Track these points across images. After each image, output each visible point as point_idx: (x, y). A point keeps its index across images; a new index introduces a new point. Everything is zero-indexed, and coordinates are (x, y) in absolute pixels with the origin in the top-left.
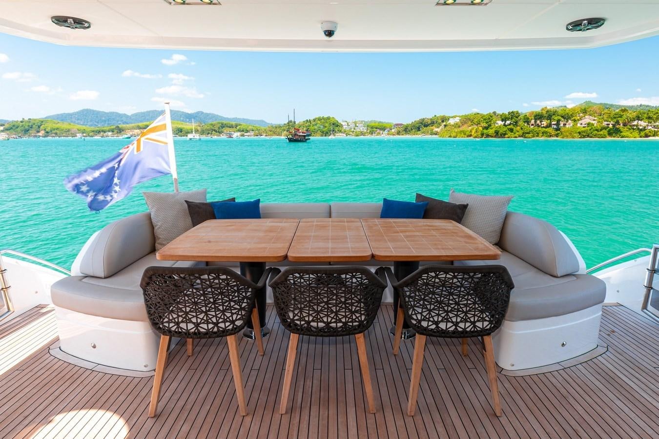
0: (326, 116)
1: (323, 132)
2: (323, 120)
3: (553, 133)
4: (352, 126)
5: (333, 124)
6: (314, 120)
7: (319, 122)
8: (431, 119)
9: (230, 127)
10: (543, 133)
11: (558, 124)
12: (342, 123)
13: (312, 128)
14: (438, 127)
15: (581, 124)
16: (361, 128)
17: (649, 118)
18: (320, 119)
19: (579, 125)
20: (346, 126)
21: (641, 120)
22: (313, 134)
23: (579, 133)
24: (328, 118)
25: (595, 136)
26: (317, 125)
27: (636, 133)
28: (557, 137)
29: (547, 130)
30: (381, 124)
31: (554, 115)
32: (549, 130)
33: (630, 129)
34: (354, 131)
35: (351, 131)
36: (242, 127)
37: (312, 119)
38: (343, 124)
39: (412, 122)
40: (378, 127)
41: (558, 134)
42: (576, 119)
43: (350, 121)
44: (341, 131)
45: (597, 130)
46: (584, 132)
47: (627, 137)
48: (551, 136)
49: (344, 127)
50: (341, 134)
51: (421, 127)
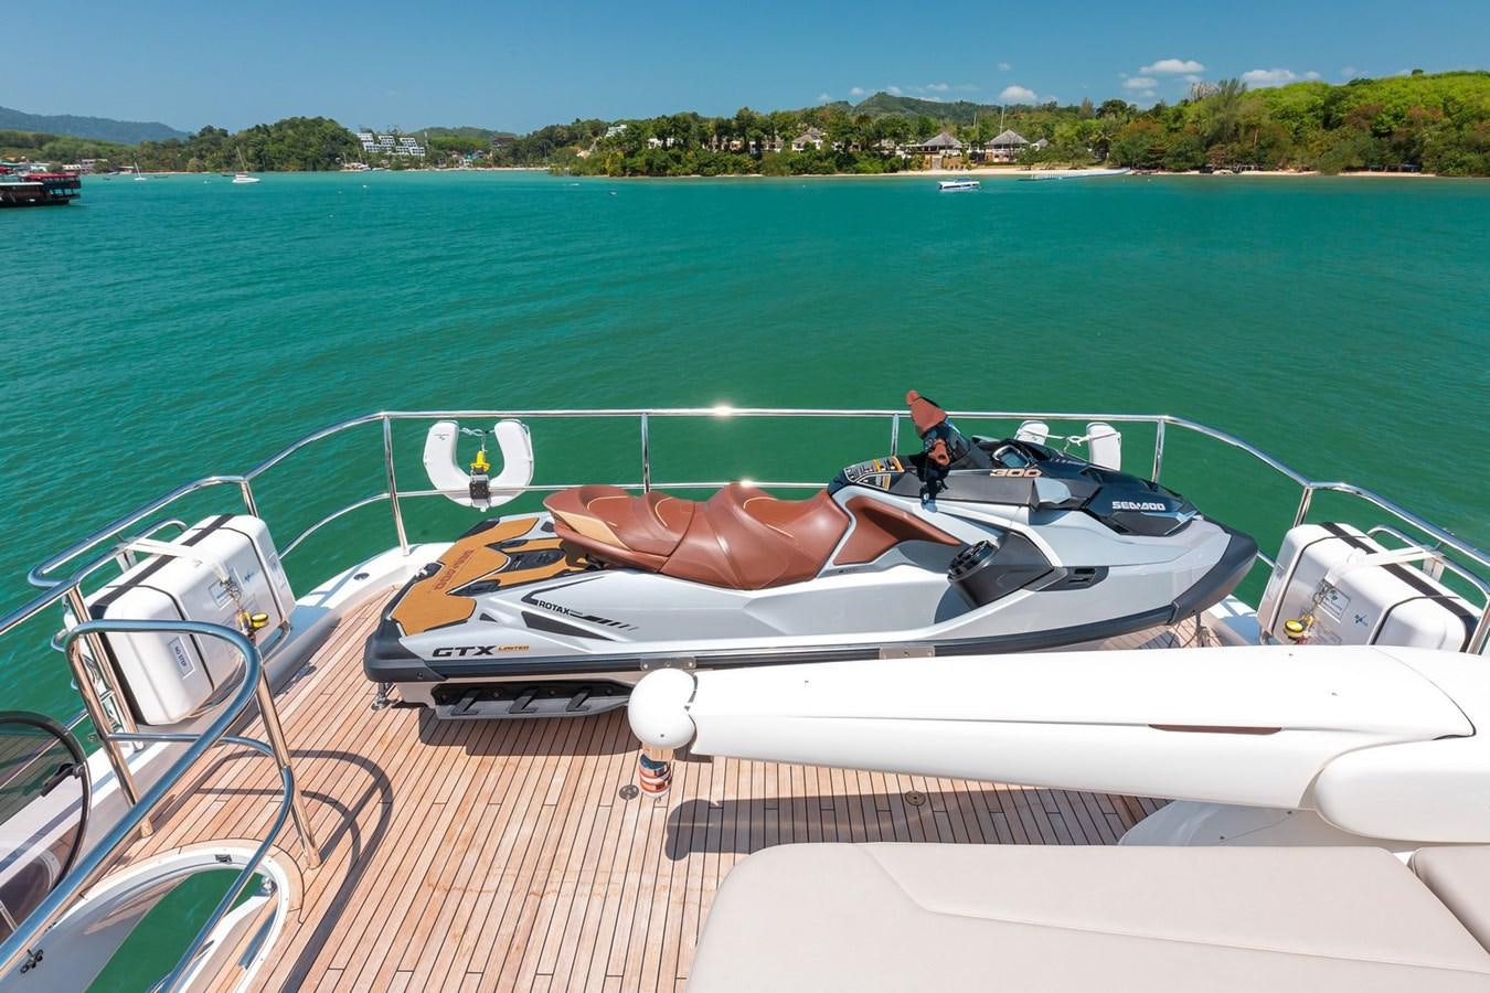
0: (310, 117)
1: (305, 160)
2: (301, 128)
3: (751, 164)
4: (388, 142)
5: (334, 138)
6: (279, 126)
7: (290, 132)
8: (569, 128)
9: (19, 147)
10: (734, 165)
11: (759, 146)
12: (360, 135)
13: (272, 148)
14: (587, 148)
15: (799, 146)
16: (412, 149)
17: (895, 135)
18: (293, 124)
19: (794, 148)
20: (372, 144)
21: (885, 137)
22: (277, 165)
23: (792, 165)
24: (319, 122)
25: (817, 170)
26: (287, 141)
27: (877, 164)
28: (758, 173)
29: (739, 157)
30: (461, 138)
31: (749, 125)
32: (745, 159)
33: (869, 156)
34: (391, 156)
35: (385, 157)
36: (58, 145)
37: (271, 123)
38: (363, 137)
39: (529, 135)
40: (455, 146)
41: (759, 166)
42: (787, 136)
43: (381, 128)
44: (357, 156)
45: (820, 159)
46: (798, 161)
47: (864, 172)
48: (748, 171)
49: (365, 144)
50: (356, 164)
51: (549, 147)
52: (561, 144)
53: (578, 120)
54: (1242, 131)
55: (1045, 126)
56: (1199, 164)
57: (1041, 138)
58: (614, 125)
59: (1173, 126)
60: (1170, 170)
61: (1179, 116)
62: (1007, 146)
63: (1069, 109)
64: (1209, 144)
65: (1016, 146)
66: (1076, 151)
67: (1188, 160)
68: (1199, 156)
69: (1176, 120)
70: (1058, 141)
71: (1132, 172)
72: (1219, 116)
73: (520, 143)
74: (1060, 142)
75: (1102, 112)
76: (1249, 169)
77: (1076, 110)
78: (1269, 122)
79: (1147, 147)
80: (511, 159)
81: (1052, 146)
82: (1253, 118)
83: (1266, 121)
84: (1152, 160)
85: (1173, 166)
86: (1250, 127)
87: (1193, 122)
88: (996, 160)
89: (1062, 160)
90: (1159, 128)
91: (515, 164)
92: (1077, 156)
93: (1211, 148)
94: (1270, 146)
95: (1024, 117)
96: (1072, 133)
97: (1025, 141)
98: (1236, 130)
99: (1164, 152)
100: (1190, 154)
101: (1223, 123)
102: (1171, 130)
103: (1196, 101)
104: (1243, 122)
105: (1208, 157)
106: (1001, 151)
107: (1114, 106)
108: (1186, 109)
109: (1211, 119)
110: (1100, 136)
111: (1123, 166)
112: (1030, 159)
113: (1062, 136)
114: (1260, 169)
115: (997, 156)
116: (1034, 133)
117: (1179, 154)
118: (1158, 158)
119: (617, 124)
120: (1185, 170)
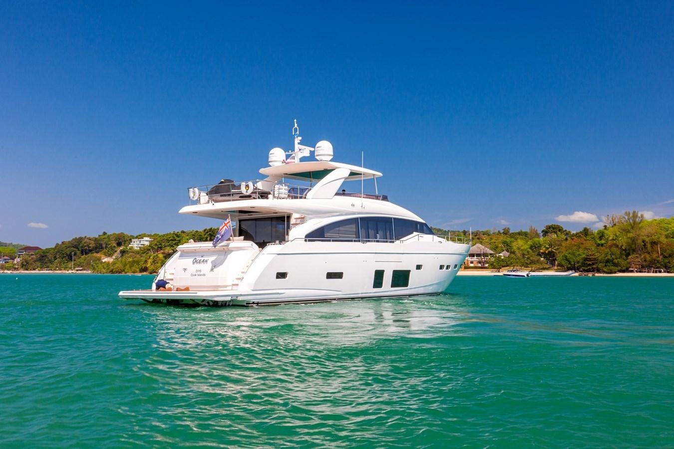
8: (96, 240)
14: (110, 255)
39: (57, 244)
51: (75, 254)
52: (85, 252)
53: (105, 233)
54: (649, 246)
55: (504, 243)
56: (624, 268)
57: (503, 251)
58: (137, 237)
59: (599, 242)
60: (604, 272)
61: (602, 235)
62: (478, 255)
63: (519, 234)
64: (628, 255)
65: (485, 255)
66: (531, 258)
67: (615, 265)
68: (623, 263)
69: (601, 238)
70: (517, 252)
71: (577, 274)
72: (630, 235)
73: (48, 251)
74: (518, 253)
75: (545, 233)
76: (660, 272)
77: (526, 234)
78: (665, 240)
79: (584, 256)
80: (39, 264)
81: (513, 256)
82: (653, 237)
83: (663, 239)
84: (589, 265)
85: (605, 270)
86: (654, 243)
87: (613, 239)
88: (472, 265)
89: (523, 265)
90: (589, 244)
91: (42, 268)
92: (533, 262)
93: (630, 257)
94: (670, 256)
95: (485, 237)
96: (526, 247)
97: (492, 252)
98: (645, 245)
99: (595, 259)
100: (616, 261)
101: (634, 240)
102: (598, 245)
103: (612, 227)
104: (647, 239)
105: (629, 263)
106: (475, 259)
107: (553, 228)
108: (606, 232)
109: (625, 237)
110: (548, 248)
111: (568, 269)
112: (497, 265)
113: (519, 249)
114: (668, 272)
115: (472, 262)
116: (497, 247)
117: (608, 261)
118: (593, 264)
119: (140, 237)
120: (615, 273)
